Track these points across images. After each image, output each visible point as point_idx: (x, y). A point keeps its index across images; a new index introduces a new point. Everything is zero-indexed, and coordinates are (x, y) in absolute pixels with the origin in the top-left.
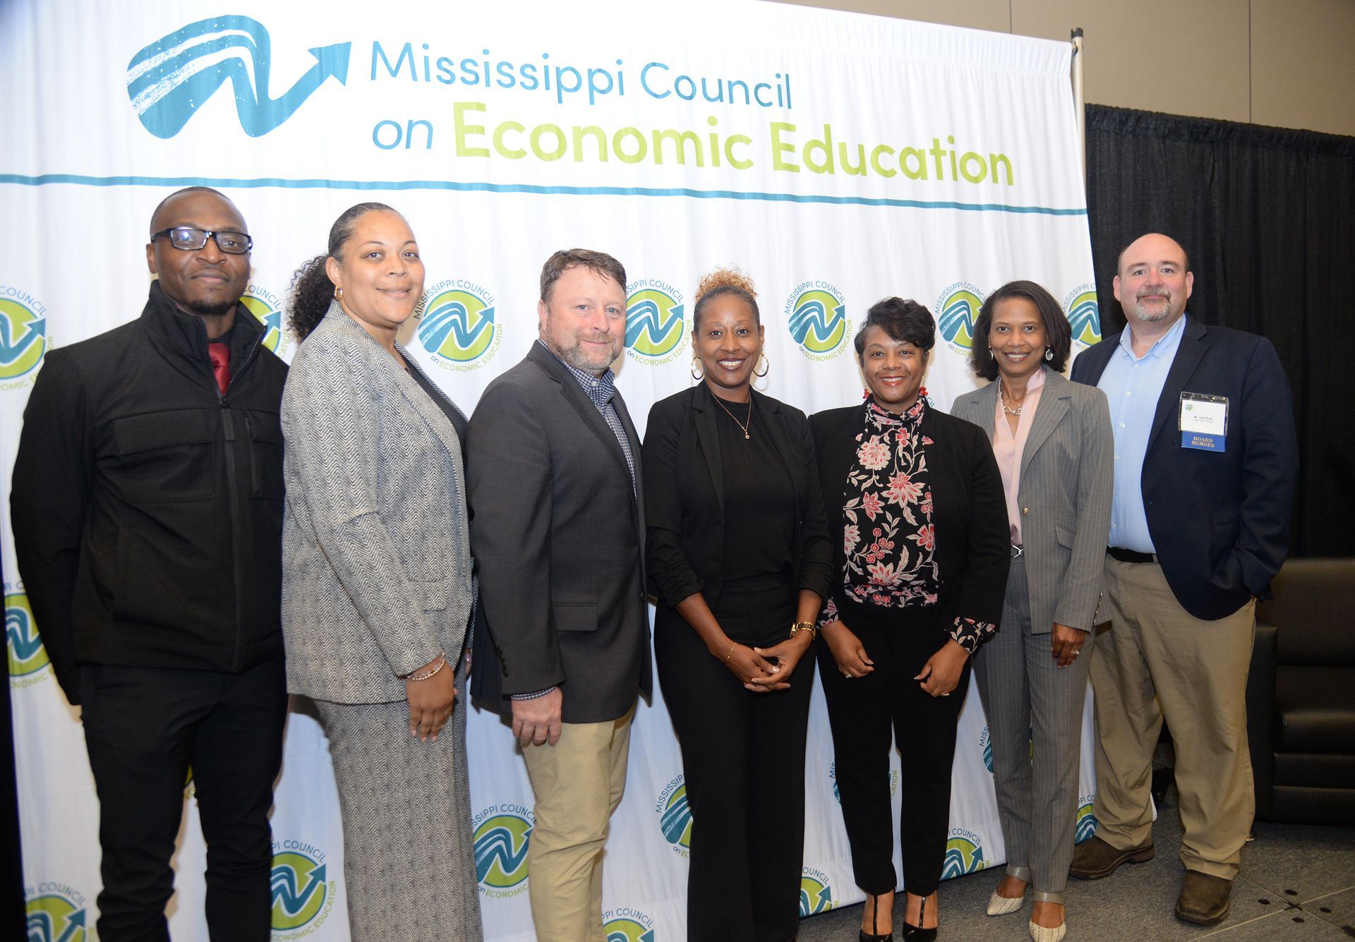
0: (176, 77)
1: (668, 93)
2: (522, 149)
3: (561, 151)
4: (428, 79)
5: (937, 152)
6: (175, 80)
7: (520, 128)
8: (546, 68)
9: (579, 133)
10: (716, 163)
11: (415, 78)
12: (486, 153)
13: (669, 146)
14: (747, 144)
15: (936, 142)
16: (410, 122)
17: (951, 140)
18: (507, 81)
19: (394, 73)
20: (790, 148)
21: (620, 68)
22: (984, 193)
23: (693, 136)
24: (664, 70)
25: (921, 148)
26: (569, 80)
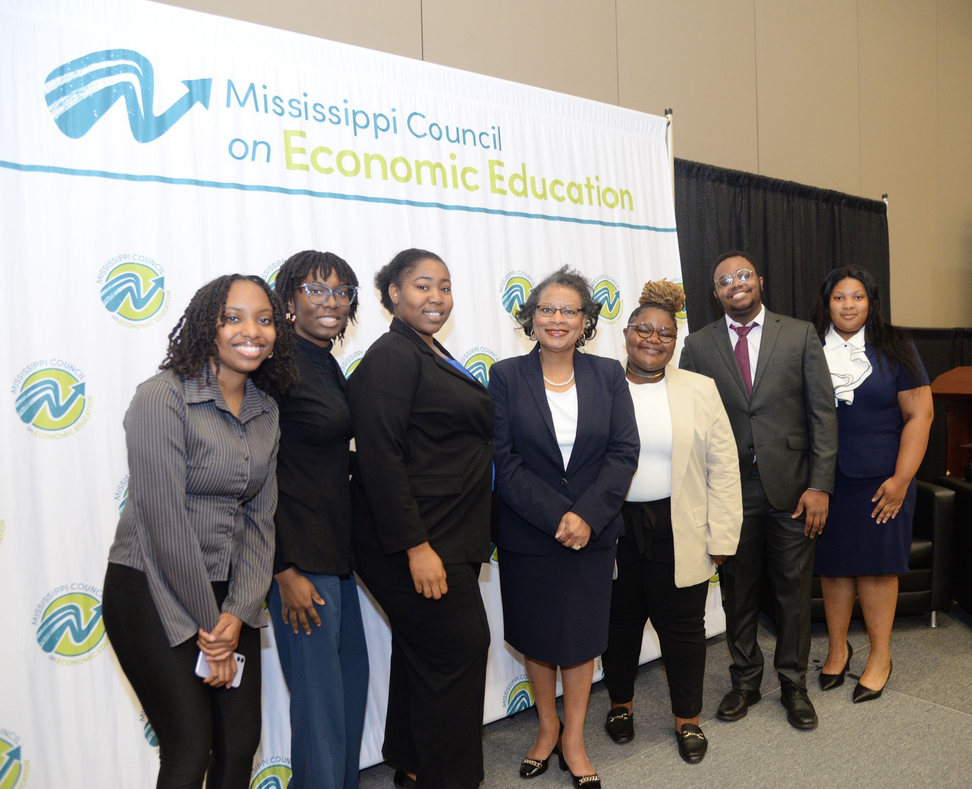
0: (82, 92)
1: (425, 134)
2: (330, 167)
3: (356, 171)
4: (266, 111)
5: (589, 186)
6: (82, 95)
7: (329, 152)
8: (346, 110)
9: (369, 158)
10: (456, 186)
11: (257, 110)
12: (307, 168)
13: (426, 171)
14: (475, 174)
15: (588, 179)
16: (255, 142)
17: (597, 178)
18: (320, 117)
19: (242, 104)
20: (501, 178)
21: (394, 114)
22: (616, 215)
23: (439, 165)
24: (422, 118)
25: (580, 183)
26: (361, 120)
